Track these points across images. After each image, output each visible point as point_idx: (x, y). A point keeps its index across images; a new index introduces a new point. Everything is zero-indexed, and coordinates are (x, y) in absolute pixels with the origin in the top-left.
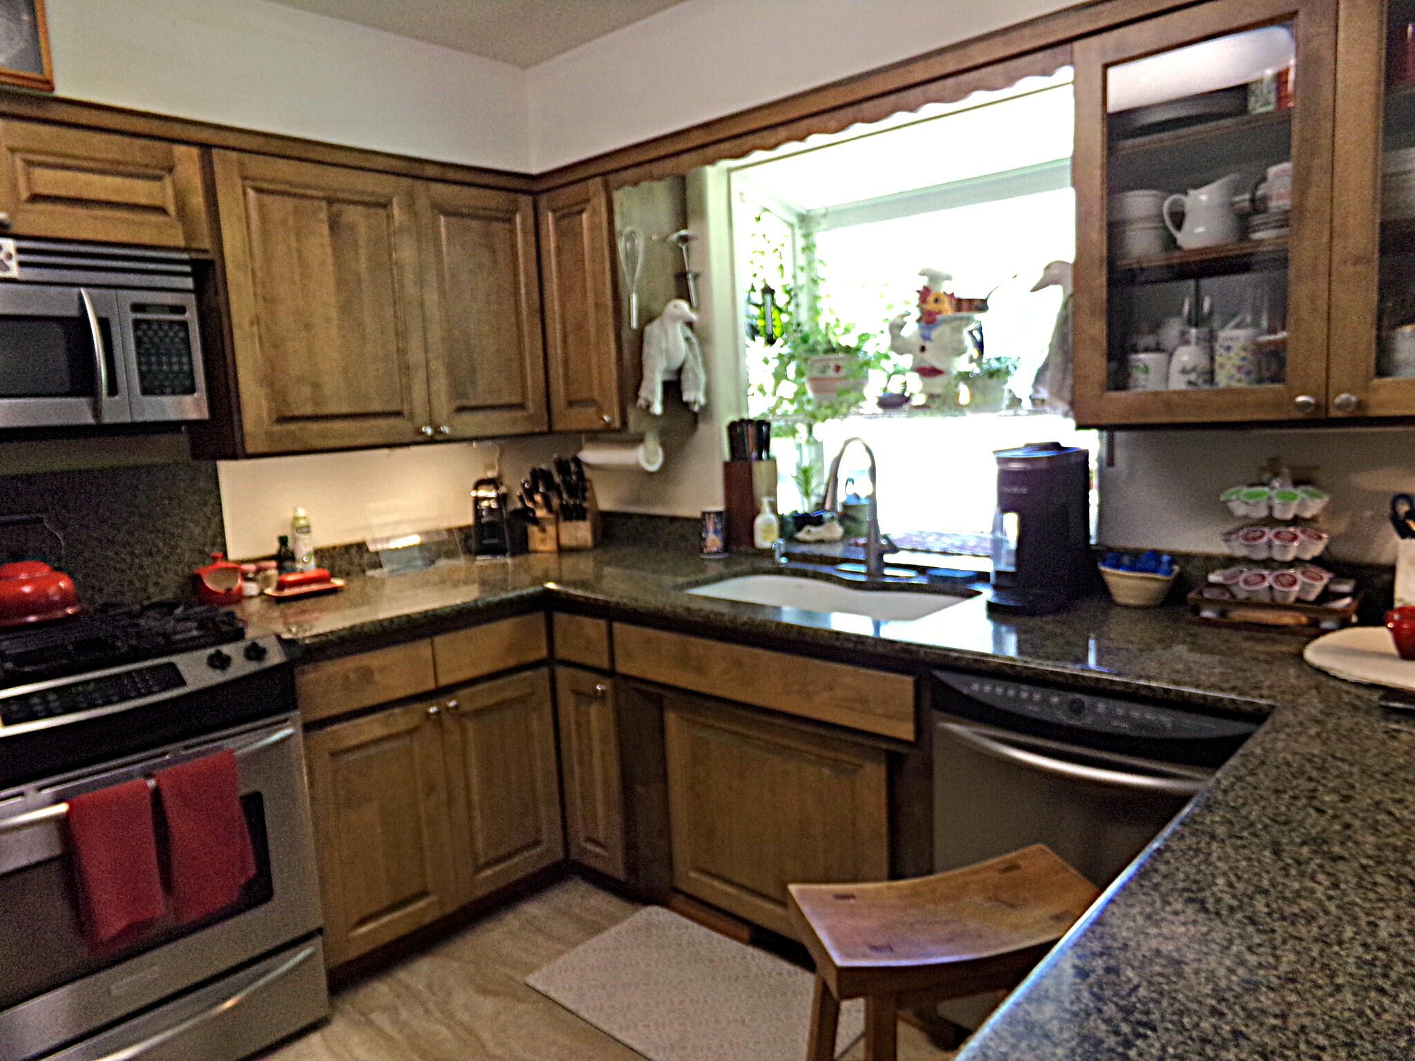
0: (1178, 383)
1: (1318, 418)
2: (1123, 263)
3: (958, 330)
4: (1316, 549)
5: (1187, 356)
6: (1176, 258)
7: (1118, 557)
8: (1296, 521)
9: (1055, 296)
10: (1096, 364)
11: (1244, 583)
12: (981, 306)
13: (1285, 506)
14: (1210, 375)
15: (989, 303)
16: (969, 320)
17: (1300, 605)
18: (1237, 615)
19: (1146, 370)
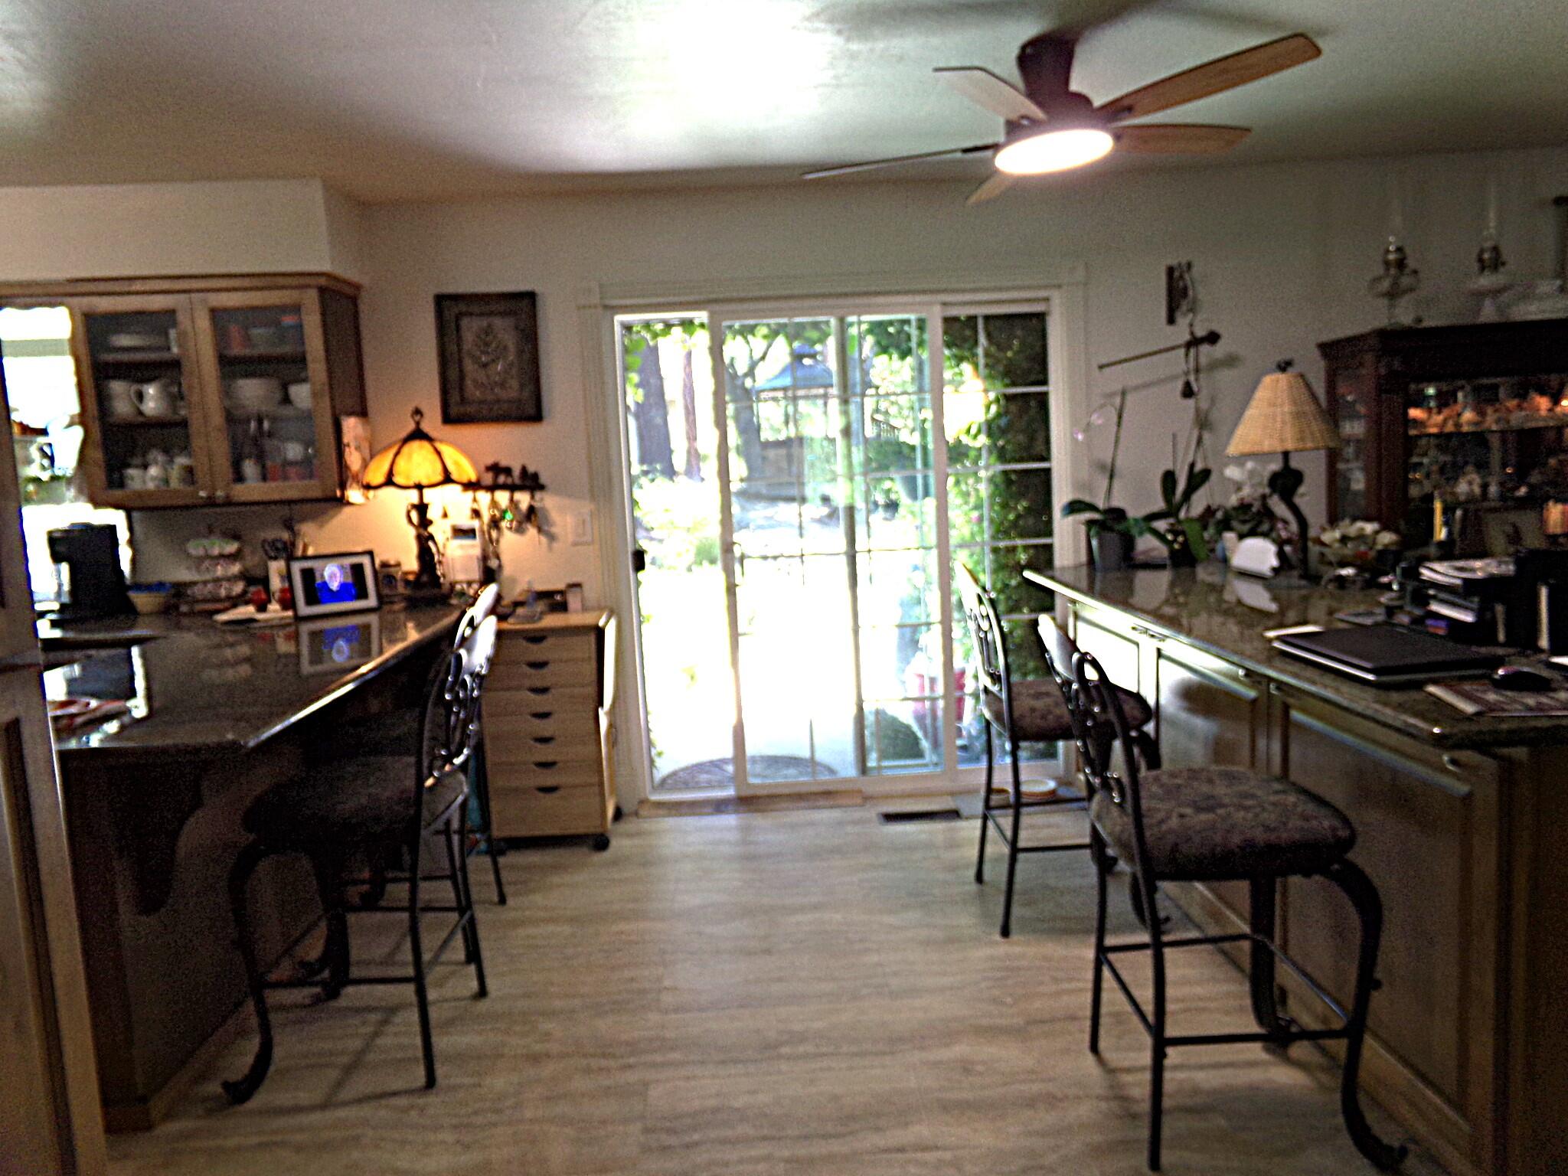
0: (151, 486)
1: (211, 502)
2: (111, 420)
3: (27, 449)
4: (236, 568)
5: (153, 471)
6: (141, 419)
7: (138, 587)
8: (222, 556)
9: (78, 432)
10: (100, 475)
11: (197, 591)
12: (44, 432)
13: (212, 547)
14: (167, 481)
15: (49, 431)
16: (32, 442)
17: (229, 598)
18: (199, 607)
19: (132, 479)
